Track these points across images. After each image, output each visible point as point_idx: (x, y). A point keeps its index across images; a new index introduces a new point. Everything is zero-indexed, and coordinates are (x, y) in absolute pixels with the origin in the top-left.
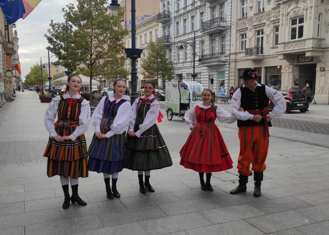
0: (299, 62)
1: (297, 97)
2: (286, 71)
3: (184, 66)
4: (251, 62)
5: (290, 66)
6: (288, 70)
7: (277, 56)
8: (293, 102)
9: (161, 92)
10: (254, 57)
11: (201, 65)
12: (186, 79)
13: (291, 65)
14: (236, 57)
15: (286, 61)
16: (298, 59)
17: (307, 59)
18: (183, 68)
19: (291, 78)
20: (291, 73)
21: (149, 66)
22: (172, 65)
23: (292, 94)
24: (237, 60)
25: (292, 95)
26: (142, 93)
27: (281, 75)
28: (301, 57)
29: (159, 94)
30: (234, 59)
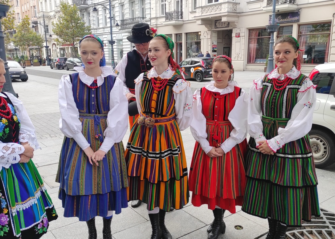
0: (217, 28)
1: (210, 64)
2: (205, 37)
3: (105, 32)
4: (171, 27)
5: (208, 32)
6: (206, 36)
7: (195, 21)
8: (205, 69)
9: (76, 61)
10: (173, 22)
11: (121, 31)
12: (108, 46)
13: (209, 30)
14: (156, 22)
15: (204, 26)
16: (215, 24)
17: (223, 24)
18: (103, 34)
19: (210, 44)
20: (210, 39)
21: (62, 31)
22: (89, 30)
23: (204, 61)
24: (158, 26)
25: (205, 63)
26: (56, 62)
27: (200, 41)
28: (218, 22)
29: (74, 63)
30: (155, 24)
